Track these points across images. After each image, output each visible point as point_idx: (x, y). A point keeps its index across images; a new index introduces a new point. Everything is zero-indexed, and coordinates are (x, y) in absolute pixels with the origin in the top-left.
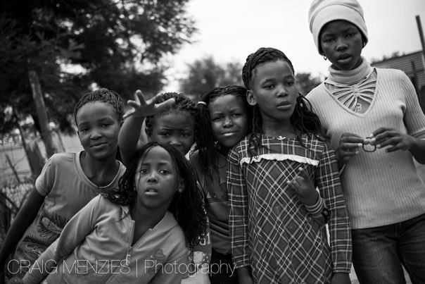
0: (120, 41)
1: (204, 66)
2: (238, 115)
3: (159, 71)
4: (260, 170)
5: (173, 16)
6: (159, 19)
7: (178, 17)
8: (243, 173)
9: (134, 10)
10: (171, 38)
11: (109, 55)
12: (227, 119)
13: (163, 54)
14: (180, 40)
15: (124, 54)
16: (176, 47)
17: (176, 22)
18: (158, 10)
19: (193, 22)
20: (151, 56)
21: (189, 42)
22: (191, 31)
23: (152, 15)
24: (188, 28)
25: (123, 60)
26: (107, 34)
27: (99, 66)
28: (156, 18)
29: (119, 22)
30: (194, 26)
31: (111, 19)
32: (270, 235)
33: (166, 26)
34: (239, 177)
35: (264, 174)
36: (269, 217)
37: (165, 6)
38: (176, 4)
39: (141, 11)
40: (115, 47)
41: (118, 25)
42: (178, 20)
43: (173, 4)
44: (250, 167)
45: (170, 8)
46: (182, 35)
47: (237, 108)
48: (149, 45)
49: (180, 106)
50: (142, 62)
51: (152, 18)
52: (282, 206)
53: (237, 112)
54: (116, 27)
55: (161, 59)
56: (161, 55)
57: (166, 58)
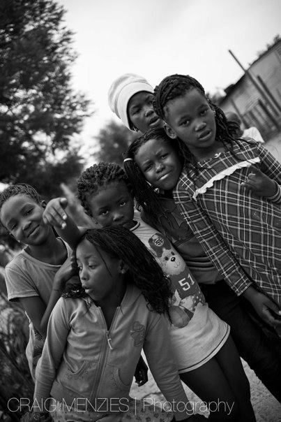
0: (26, 144)
1: (110, 132)
2: (165, 156)
3: (73, 154)
4: (218, 193)
5: (62, 100)
6: (52, 107)
7: (67, 98)
8: (199, 206)
9: (25, 111)
10: (70, 120)
11: (22, 162)
12: (157, 163)
13: (70, 137)
14: (79, 118)
15: (35, 154)
16: (79, 126)
17: (68, 104)
18: (46, 100)
19: (83, 97)
20: (60, 144)
21: (87, 116)
22: (84, 105)
23: (43, 107)
24: (81, 104)
25: (36, 159)
26: (11, 143)
27: (18, 175)
28: (48, 109)
29: (17, 128)
30: (86, 99)
31: (9, 129)
32: (262, 242)
33: (60, 111)
34: (197, 212)
35: (223, 194)
36: (252, 228)
37: (51, 93)
38: (60, 87)
39: (32, 108)
40: (23, 151)
41: (16, 131)
42: (68, 100)
43: (57, 89)
44: (206, 197)
45: (57, 93)
46: (79, 113)
47: (161, 149)
48: (53, 135)
49: (105, 180)
50: (54, 154)
51: (45, 110)
52: (257, 210)
53: (163, 154)
54: (16, 133)
55: (70, 143)
56: (68, 140)
57: (74, 139)
